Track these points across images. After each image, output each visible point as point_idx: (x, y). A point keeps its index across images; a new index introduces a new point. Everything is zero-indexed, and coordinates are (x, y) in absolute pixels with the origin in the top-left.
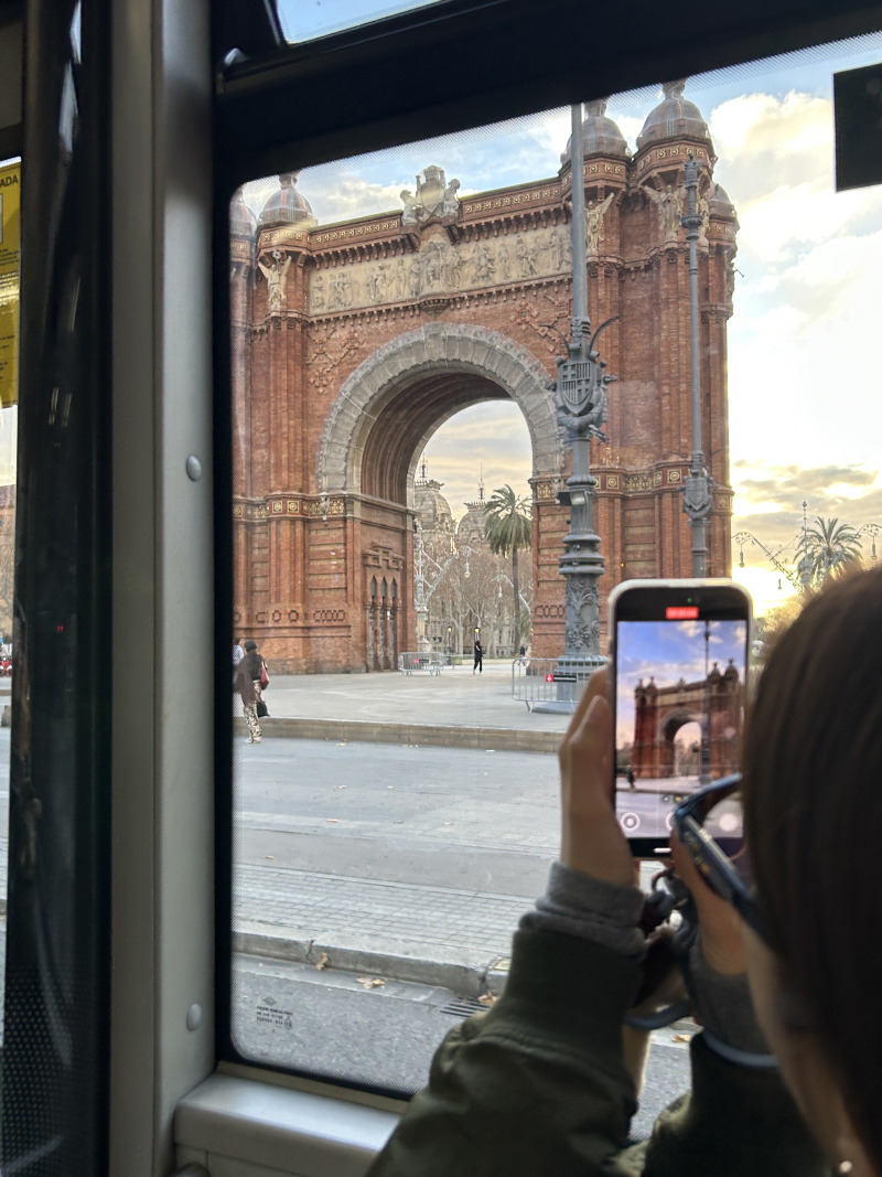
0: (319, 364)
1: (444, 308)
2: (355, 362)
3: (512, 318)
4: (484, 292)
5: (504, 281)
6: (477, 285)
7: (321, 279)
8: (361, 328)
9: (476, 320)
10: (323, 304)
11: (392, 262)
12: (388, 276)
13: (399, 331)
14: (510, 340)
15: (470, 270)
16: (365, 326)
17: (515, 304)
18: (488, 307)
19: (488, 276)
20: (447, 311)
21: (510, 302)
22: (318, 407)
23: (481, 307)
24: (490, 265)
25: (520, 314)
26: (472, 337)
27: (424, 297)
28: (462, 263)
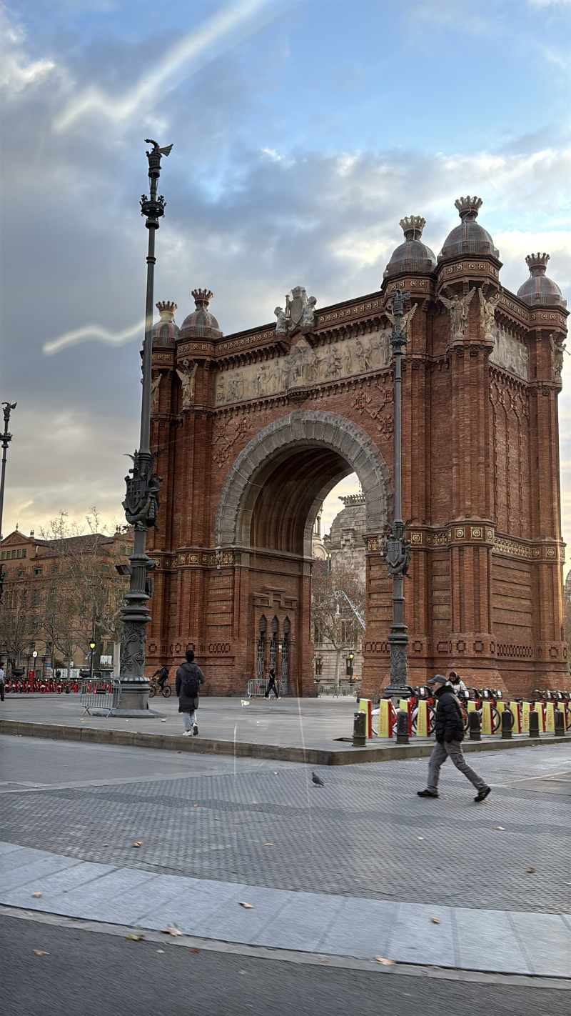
0: (221, 444)
1: (306, 398)
2: (244, 443)
3: (352, 404)
4: (333, 385)
5: (347, 375)
6: (327, 379)
7: (223, 378)
8: (250, 416)
9: (327, 408)
10: (224, 398)
11: (271, 363)
12: (267, 375)
13: (275, 417)
14: (350, 422)
15: (323, 367)
16: (251, 414)
17: (356, 393)
18: (336, 396)
19: (336, 371)
20: (307, 400)
21: (351, 391)
22: (218, 478)
23: (331, 397)
24: (337, 363)
25: (358, 401)
26: (323, 420)
27: (290, 390)
28: (318, 362)
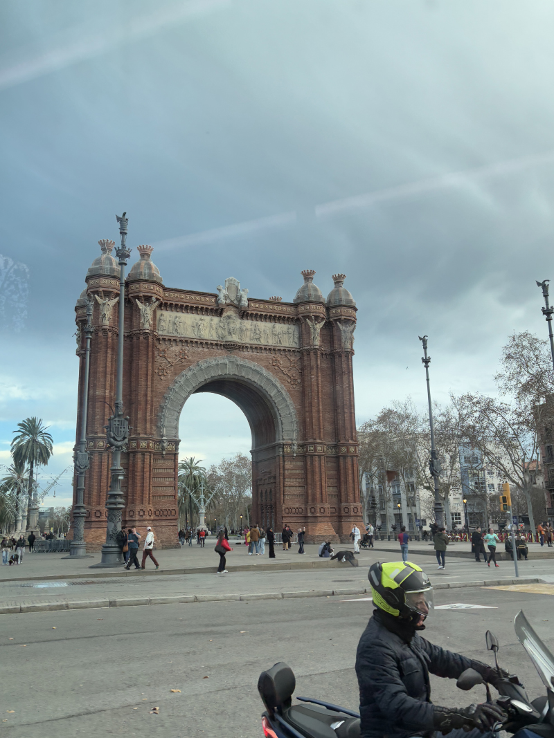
0: (162, 363)
1: (237, 349)
2: (186, 366)
3: (271, 362)
4: (258, 346)
5: (266, 344)
6: (252, 342)
8: (188, 349)
9: (252, 359)
10: (165, 330)
11: (207, 318)
12: (205, 325)
13: (211, 355)
14: (270, 372)
15: (249, 333)
16: (192, 348)
17: (273, 356)
18: (258, 354)
19: (258, 339)
20: (237, 351)
21: (270, 354)
22: (160, 387)
23: (255, 353)
25: (274, 361)
26: (252, 367)
27: (226, 341)
28: (245, 329)
